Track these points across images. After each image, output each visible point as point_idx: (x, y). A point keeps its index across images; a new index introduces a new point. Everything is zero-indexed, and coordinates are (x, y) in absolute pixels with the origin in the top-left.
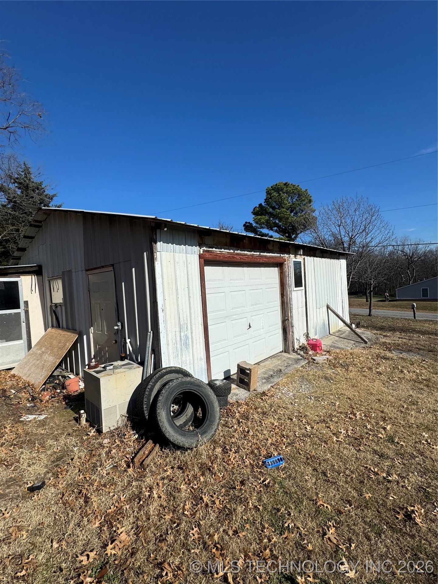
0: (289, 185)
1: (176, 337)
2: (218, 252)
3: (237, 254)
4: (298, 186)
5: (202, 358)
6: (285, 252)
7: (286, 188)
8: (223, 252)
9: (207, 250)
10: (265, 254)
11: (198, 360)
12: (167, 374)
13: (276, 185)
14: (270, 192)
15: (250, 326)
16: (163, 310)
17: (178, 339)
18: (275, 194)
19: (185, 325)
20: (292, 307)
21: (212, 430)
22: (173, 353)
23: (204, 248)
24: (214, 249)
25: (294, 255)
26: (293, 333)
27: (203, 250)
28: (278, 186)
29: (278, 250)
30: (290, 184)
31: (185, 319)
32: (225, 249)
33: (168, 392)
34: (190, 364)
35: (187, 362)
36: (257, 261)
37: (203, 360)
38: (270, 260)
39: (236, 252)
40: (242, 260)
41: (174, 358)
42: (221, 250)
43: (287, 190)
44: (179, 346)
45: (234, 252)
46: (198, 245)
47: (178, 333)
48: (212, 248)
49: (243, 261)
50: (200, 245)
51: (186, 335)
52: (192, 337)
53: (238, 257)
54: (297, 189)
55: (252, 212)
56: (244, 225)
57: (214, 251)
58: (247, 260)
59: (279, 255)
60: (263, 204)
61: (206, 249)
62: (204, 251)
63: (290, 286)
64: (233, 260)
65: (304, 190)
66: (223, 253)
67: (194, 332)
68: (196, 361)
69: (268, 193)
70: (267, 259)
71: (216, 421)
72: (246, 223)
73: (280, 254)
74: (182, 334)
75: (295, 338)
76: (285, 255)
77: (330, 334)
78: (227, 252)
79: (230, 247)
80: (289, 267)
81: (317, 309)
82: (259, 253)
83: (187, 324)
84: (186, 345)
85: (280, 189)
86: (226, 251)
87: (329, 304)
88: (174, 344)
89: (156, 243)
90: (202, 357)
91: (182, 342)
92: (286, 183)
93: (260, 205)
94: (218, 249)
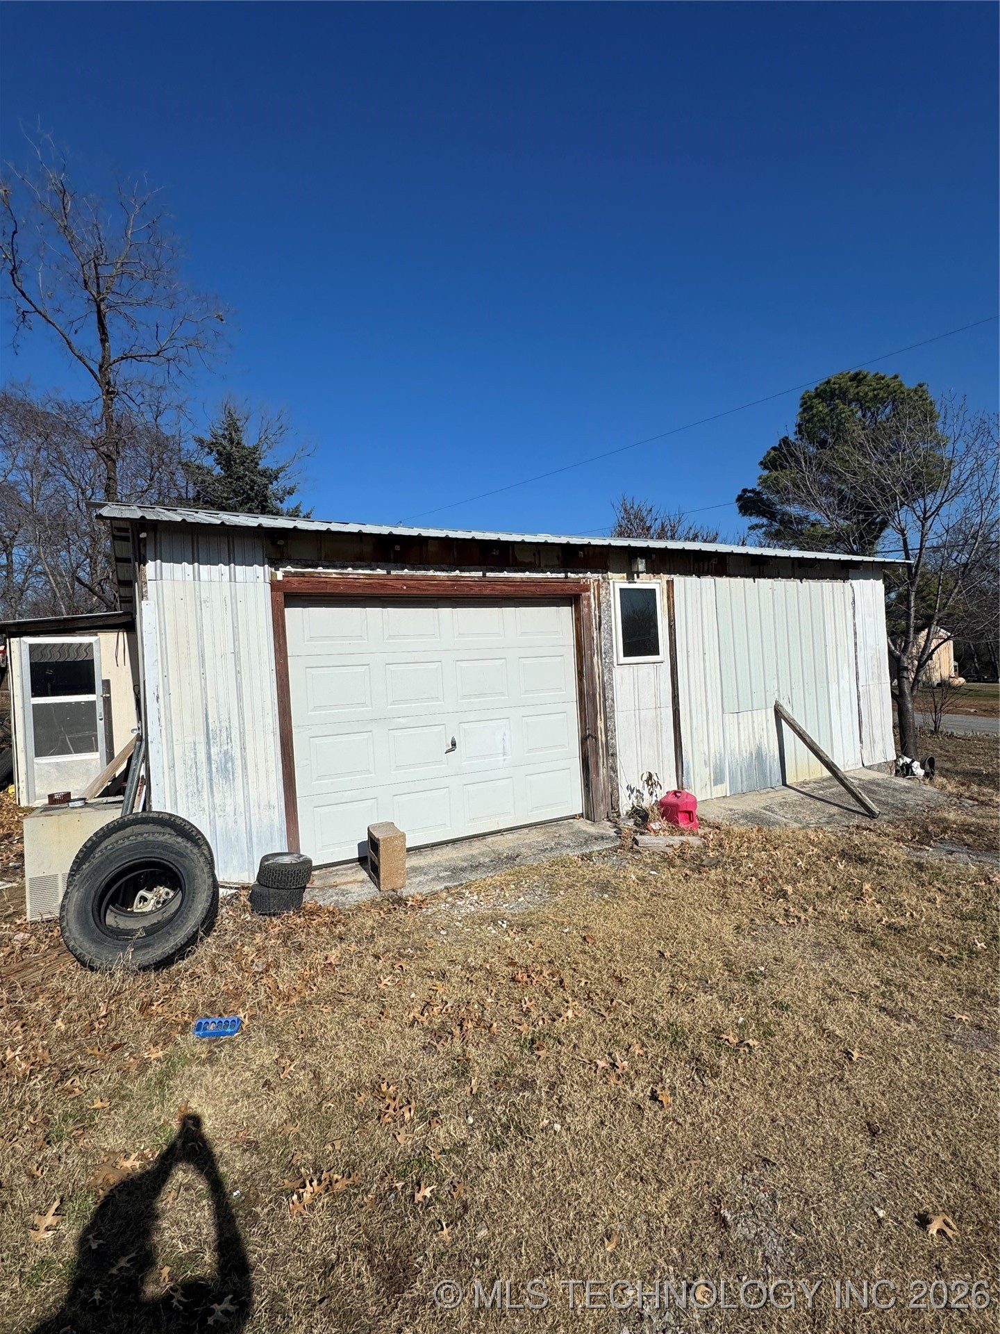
0: (865, 377)
1: (195, 754)
2: (334, 576)
3: (398, 578)
4: (896, 377)
5: (272, 803)
6: (587, 568)
7: (857, 387)
8: (349, 574)
9: (296, 572)
10: (505, 574)
11: (262, 807)
12: (135, 825)
13: (828, 382)
14: (809, 403)
15: (454, 744)
16: (158, 698)
17: (202, 757)
18: (821, 408)
19: (224, 730)
20: (612, 706)
21: (166, 945)
22: (187, 786)
23: (289, 568)
24: (320, 569)
25: (625, 575)
26: (615, 771)
27: (285, 572)
28: (834, 384)
29: (556, 562)
30: (872, 374)
31: (224, 717)
32: (354, 567)
33: (104, 856)
34: (235, 815)
35: (228, 809)
36: (472, 592)
37: (276, 808)
38: (524, 588)
39: (393, 573)
40: (415, 592)
41: (187, 796)
42: (345, 571)
43: (858, 393)
44: (204, 772)
45: (389, 573)
46: (266, 562)
47: (202, 748)
48: (316, 567)
49: (419, 592)
50: (275, 563)
51: (226, 753)
52: (244, 758)
53: (398, 584)
54: (888, 386)
55: (761, 463)
56: (739, 498)
57: (319, 573)
58: (432, 591)
59: (562, 575)
60: (792, 438)
61: (293, 570)
62: (286, 575)
63: (606, 653)
64: (382, 592)
65: (913, 387)
66: (350, 576)
67: (249, 746)
68: (255, 810)
69: (806, 406)
70: (509, 586)
71: (184, 928)
72: (745, 491)
73: (566, 572)
74: (214, 750)
75: (623, 783)
76: (589, 574)
77: (784, 784)
78: (363, 574)
79: (373, 563)
80: (603, 606)
81: (727, 716)
82: (480, 574)
83: (229, 729)
84: (226, 772)
85: (837, 392)
86: (360, 571)
87: (781, 702)
88: (191, 769)
89: (143, 562)
90: (274, 802)
91: (214, 766)
92: (857, 374)
93: (785, 441)
94: (335, 567)
